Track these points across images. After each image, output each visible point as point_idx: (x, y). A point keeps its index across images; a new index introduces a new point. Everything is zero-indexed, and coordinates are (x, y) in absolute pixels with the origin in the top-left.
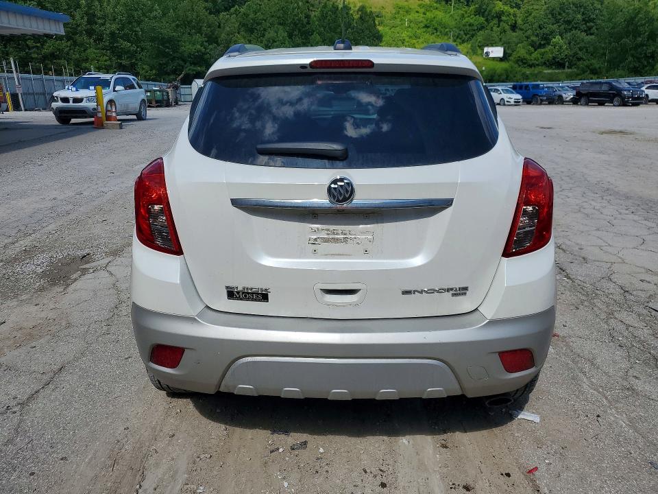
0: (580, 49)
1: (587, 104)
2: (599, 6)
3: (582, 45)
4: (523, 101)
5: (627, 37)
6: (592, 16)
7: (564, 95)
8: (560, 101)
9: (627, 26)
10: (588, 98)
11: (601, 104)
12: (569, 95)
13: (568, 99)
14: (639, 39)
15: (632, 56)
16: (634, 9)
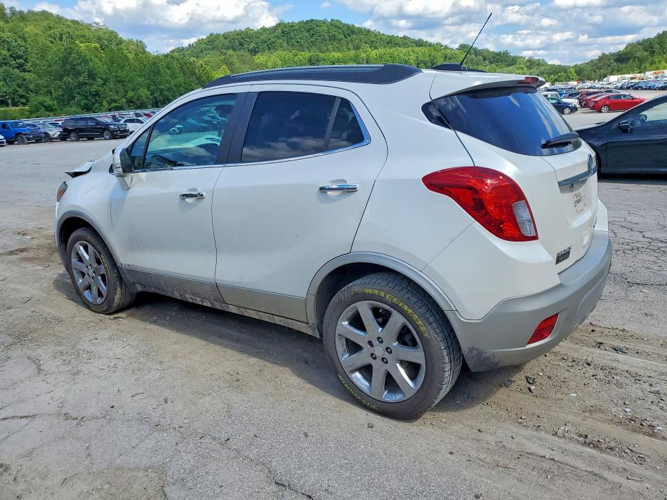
0: (19, 86)
1: (78, 140)
2: (24, 44)
3: (19, 81)
4: (7, 142)
5: (68, 75)
6: (19, 53)
7: (50, 133)
8: (47, 138)
9: (64, 64)
10: (77, 133)
11: (91, 138)
12: (55, 132)
13: (56, 136)
14: (81, 79)
15: (78, 93)
16: (66, 49)
